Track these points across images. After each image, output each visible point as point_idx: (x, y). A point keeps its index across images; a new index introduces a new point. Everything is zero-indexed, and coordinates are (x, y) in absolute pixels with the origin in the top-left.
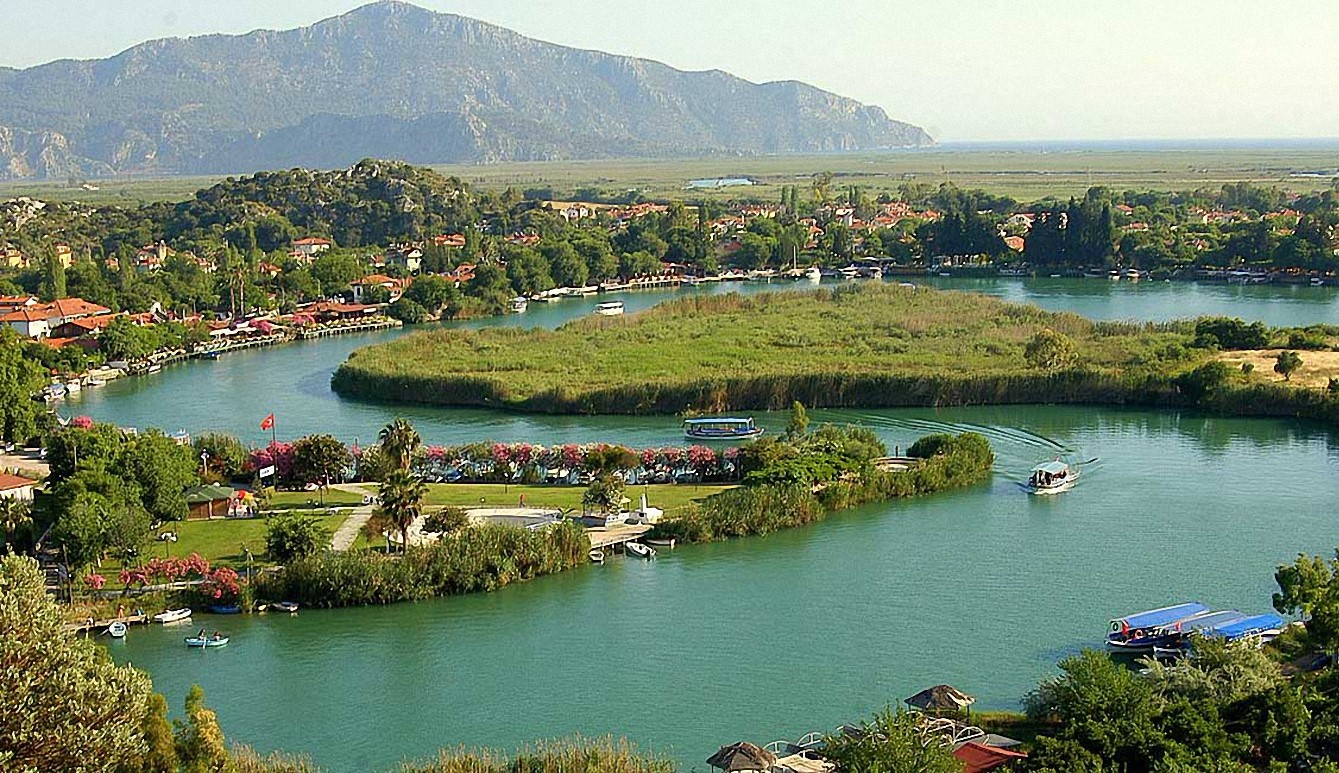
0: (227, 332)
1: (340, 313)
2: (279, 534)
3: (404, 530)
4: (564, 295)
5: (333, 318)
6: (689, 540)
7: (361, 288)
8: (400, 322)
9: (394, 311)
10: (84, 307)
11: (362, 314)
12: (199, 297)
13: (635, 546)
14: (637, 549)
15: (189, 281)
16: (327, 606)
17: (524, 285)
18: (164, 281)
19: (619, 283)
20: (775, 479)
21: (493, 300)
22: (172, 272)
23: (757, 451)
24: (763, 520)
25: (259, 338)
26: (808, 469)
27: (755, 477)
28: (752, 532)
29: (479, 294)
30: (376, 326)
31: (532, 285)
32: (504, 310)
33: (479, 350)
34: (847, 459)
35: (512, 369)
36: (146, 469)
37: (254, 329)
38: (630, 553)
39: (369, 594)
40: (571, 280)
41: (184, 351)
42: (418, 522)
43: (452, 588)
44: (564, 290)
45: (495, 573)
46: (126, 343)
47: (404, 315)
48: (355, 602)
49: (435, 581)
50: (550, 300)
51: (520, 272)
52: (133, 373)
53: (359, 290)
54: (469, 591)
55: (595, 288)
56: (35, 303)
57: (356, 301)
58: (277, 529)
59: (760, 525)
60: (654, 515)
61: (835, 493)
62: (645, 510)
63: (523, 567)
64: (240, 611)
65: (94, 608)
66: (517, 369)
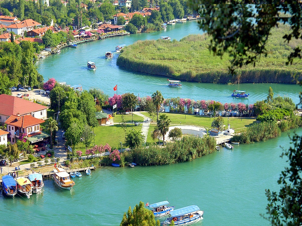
0: (78, 36)
1: (111, 29)
2: (130, 137)
3: (164, 136)
4: (177, 23)
5: (109, 31)
6: (243, 143)
7: (117, 18)
8: (129, 33)
9: (127, 29)
10: (33, 23)
11: (117, 29)
12: (67, 19)
13: (227, 145)
14: (228, 146)
15: (60, 10)
16: (145, 165)
17: (165, 18)
18: (53, 10)
19: (193, 17)
20: (267, 119)
21: (157, 25)
22: (55, 6)
23: (259, 107)
24: (264, 136)
25: (88, 39)
26: (276, 115)
27: (261, 118)
28: (261, 140)
29: (153, 22)
30: (122, 34)
31: (168, 17)
32: (160, 29)
33: (159, 49)
34: (287, 111)
35: (171, 59)
36: (86, 108)
37: (86, 35)
38: (226, 147)
39: (157, 161)
40: (179, 16)
41: (66, 44)
42: (168, 133)
43: (180, 160)
44: (177, 20)
45: (192, 155)
46: (51, 41)
47: (130, 30)
48: (153, 165)
49: (175, 158)
50: (173, 24)
51: (164, 13)
52: (53, 53)
53: (116, 18)
54: (185, 162)
55: (186, 19)
56: (17, 20)
57: (115, 23)
58: (130, 135)
59: (263, 138)
60: (232, 132)
61: (284, 125)
62: (229, 130)
63: (198, 152)
64: (120, 166)
65: (79, 163)
66: (172, 59)
